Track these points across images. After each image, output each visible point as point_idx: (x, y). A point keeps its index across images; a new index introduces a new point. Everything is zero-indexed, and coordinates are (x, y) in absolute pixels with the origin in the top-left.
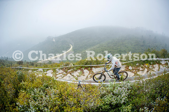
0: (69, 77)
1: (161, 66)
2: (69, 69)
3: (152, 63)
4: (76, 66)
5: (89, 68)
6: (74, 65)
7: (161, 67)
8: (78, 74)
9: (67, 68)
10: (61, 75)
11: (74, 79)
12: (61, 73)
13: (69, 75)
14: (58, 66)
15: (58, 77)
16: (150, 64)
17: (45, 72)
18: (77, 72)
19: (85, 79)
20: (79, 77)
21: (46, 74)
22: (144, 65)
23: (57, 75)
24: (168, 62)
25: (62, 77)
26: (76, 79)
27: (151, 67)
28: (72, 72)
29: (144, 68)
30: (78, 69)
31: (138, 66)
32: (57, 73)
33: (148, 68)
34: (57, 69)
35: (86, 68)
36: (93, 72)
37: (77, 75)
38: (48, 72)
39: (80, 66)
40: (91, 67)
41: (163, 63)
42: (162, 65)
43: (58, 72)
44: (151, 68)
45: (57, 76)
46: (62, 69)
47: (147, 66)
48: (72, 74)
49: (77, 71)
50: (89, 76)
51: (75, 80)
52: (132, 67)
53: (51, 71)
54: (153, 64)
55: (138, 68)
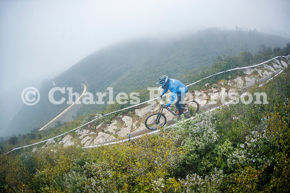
0: (103, 136)
1: (246, 77)
2: (97, 125)
3: (230, 77)
4: (107, 116)
5: (130, 112)
6: (102, 114)
7: (246, 80)
8: (115, 127)
9: (93, 123)
10: (88, 138)
11: (112, 137)
12: (87, 136)
13: (100, 133)
14: (78, 125)
15: (84, 142)
16: (228, 79)
17: (60, 143)
18: (113, 124)
19: (129, 132)
20: (118, 132)
21: (63, 144)
22: (217, 84)
23: (81, 140)
24: (256, 70)
25: (91, 140)
26: (114, 136)
27: (230, 83)
28: (104, 126)
29: (220, 88)
30: (111, 120)
31: (208, 87)
32: (80, 138)
33: (226, 86)
34: (77, 131)
35: (124, 114)
36: (138, 116)
37: (114, 130)
38: (64, 140)
39: (114, 114)
40: (133, 109)
41: (248, 73)
42: (248, 76)
43: (80, 135)
44: (231, 85)
45: (82, 143)
46: (85, 127)
47: (223, 84)
48: (105, 131)
49: (111, 123)
50: (134, 125)
51: (114, 138)
52: (199, 90)
53: (69, 137)
54: (233, 78)
55: (210, 90)
